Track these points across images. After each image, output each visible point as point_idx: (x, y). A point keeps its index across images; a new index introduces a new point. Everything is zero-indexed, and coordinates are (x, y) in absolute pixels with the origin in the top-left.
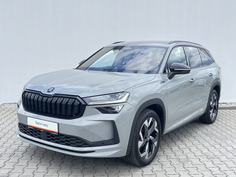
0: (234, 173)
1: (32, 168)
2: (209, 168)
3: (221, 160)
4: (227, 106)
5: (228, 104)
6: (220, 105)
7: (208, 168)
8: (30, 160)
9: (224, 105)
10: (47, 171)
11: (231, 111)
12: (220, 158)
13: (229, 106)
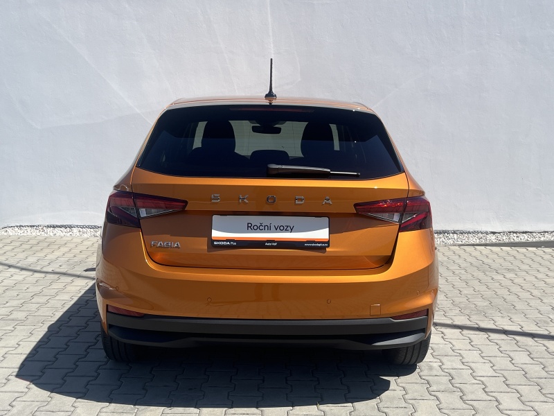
0: (483, 389)
1: (10, 366)
2: (427, 378)
3: (463, 361)
4: (530, 240)
5: (534, 234)
6: (515, 238)
7: (423, 377)
8: (12, 349)
9: (524, 238)
10: (41, 374)
11: (539, 251)
12: (464, 356)
13: (537, 239)
